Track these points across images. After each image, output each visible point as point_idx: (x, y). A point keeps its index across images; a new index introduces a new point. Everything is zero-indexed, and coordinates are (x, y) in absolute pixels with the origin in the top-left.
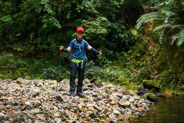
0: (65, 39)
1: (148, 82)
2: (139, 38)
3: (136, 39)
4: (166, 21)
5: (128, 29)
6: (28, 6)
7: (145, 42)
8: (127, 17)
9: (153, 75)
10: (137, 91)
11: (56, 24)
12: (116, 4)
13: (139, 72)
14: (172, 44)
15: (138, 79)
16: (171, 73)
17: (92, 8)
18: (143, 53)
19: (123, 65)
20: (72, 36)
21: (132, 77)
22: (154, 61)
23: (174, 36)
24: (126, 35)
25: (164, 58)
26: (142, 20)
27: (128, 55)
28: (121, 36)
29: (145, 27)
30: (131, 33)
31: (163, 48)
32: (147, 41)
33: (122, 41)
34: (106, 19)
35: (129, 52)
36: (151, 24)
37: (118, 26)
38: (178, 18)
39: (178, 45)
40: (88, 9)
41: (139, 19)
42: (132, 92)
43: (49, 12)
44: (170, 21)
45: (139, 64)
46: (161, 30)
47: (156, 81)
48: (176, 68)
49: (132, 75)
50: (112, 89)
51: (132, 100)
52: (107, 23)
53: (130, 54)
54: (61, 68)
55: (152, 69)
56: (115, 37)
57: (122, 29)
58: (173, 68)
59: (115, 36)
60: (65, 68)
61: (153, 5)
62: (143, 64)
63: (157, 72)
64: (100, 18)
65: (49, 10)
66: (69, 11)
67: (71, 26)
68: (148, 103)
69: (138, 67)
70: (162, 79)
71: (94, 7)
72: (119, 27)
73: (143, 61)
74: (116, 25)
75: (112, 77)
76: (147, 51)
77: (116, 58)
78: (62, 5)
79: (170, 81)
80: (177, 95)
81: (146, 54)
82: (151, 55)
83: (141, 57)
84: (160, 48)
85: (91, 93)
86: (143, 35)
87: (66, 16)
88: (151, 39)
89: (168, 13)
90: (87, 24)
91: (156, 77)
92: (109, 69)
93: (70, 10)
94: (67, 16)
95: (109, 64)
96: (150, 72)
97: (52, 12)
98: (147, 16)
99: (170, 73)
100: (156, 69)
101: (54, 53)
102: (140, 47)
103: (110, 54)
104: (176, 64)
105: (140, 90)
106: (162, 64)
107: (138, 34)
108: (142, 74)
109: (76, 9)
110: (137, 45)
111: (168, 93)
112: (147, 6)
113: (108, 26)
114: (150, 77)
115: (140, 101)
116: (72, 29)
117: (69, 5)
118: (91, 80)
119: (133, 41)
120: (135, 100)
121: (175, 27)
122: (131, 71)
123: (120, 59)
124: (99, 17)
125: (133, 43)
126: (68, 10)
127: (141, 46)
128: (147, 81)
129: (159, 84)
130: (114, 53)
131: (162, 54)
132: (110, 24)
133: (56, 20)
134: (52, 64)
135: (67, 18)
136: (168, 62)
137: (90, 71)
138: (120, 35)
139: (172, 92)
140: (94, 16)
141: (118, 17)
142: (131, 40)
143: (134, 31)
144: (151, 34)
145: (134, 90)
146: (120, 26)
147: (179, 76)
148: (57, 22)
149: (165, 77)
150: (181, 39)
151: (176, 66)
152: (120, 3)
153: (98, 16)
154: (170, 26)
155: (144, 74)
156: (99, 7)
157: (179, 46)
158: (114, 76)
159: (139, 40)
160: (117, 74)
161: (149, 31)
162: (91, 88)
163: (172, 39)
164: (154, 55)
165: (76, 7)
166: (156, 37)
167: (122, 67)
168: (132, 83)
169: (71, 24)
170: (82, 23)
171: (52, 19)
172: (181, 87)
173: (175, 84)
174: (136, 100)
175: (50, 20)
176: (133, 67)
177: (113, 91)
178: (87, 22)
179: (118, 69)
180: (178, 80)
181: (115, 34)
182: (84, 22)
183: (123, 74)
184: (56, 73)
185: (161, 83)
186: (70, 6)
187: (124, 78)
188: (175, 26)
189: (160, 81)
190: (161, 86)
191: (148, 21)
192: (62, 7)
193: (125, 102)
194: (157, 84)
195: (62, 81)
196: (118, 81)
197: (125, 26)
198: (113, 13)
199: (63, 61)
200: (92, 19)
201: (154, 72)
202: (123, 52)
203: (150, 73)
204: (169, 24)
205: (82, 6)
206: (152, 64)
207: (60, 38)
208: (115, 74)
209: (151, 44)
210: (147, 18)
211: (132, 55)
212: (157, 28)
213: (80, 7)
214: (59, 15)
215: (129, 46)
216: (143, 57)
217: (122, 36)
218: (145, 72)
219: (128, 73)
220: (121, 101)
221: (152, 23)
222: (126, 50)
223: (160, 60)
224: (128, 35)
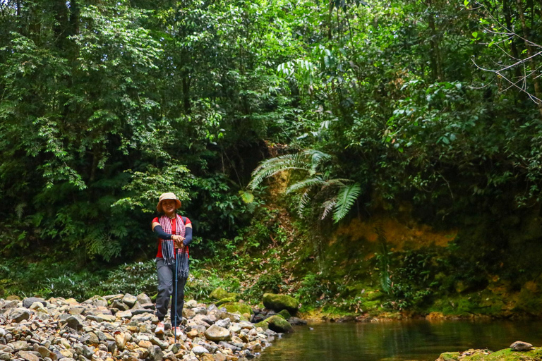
0: (95, 214)
1: (273, 298)
2: (257, 209)
3: (251, 211)
4: (312, 172)
5: (234, 191)
6: (9, 143)
7: (270, 218)
8: (233, 165)
9: (284, 283)
10: (248, 314)
11: (75, 181)
12: (208, 138)
13: (257, 278)
14: (323, 218)
15: (254, 294)
16: (322, 278)
17: (155, 145)
18: (266, 241)
19: (224, 267)
20: (111, 208)
21: (242, 289)
22: (288, 257)
23: (327, 202)
24: (231, 204)
25: (308, 250)
26: (263, 171)
27: (234, 247)
28: (219, 207)
29: (271, 188)
30: (241, 199)
31: (307, 228)
32: (274, 217)
33: (222, 217)
34: (186, 170)
35: (236, 239)
36: (284, 180)
37: (213, 185)
38: (338, 166)
39: (335, 220)
40: (145, 149)
41: (258, 169)
42: (237, 315)
43: (58, 155)
44: (321, 172)
45: (256, 262)
46: (301, 191)
47: (292, 296)
48: (332, 269)
49: (242, 286)
50: (196, 310)
51: (235, 327)
52: (190, 178)
53: (239, 244)
54: (88, 277)
55: (283, 271)
56: (207, 208)
57: (222, 191)
58: (325, 268)
59: (206, 206)
60: (97, 277)
61: (288, 141)
62: (265, 264)
63: (293, 279)
64: (173, 167)
65: (57, 150)
66: (103, 153)
67: (110, 185)
68: (271, 335)
69: (254, 270)
70: (304, 291)
71: (159, 144)
72: (214, 187)
73: (266, 256)
74: (210, 184)
75: (199, 290)
76: (274, 237)
77: (210, 253)
78: (87, 139)
79: (319, 294)
80: (332, 320)
81: (272, 242)
82: (282, 245)
83: (261, 250)
84: (302, 228)
85: (149, 319)
86: (267, 204)
87: (97, 163)
88: (282, 212)
89: (317, 156)
90: (144, 181)
91: (292, 287)
92: (194, 274)
93: (106, 151)
94: (100, 163)
95: (195, 266)
96: (280, 278)
97: (64, 153)
98: (274, 163)
99: (320, 279)
100: (291, 272)
101: (72, 244)
102: (260, 228)
103: (195, 245)
104: (332, 260)
105: (256, 314)
106: (303, 261)
107: (257, 201)
108: (263, 283)
109: (120, 149)
110: (254, 224)
111: (315, 317)
112: (276, 143)
113: (191, 184)
114: (279, 288)
115: (253, 331)
116: (113, 194)
117: (103, 139)
118: (152, 297)
119: (246, 217)
120: (243, 328)
121: (331, 185)
122: (240, 277)
123: (218, 254)
124: (170, 166)
125: (245, 219)
126: (102, 150)
127: (261, 226)
128: (272, 295)
129: (295, 300)
130: (205, 241)
131: (305, 241)
132: (195, 181)
133: (73, 172)
134: (68, 269)
135: (99, 168)
136: (315, 256)
137: (151, 281)
138: (217, 205)
139: (322, 315)
140: (161, 165)
141: (214, 166)
142: (241, 215)
143: (246, 196)
144: (284, 201)
145: (242, 312)
146: (217, 184)
147: (338, 283)
148: (77, 175)
149: (309, 286)
150: (342, 207)
151: (332, 264)
152: (217, 136)
153: (170, 164)
154: (320, 182)
155: (266, 283)
156: (172, 143)
157: (337, 221)
158: (204, 289)
159: (258, 214)
160: (211, 285)
161: (279, 195)
162: (150, 310)
163: (324, 208)
164: (288, 245)
165: (120, 144)
166: (293, 207)
167: (222, 271)
168: (241, 301)
169: (110, 181)
170: (133, 178)
171: (65, 171)
172: (341, 304)
173: (329, 299)
174: (245, 329)
175: (59, 173)
176: (244, 269)
177: (196, 313)
178: (144, 176)
179: (213, 274)
180: (334, 291)
181: (207, 203)
182: (137, 176)
183: (222, 285)
184: (76, 287)
185: (301, 298)
186: (105, 142)
187: (224, 293)
188: (331, 181)
189: (299, 295)
190: (300, 304)
191: (276, 172)
192: (88, 143)
193: (220, 330)
194: (292, 301)
195: (89, 301)
196: (213, 299)
197: (229, 184)
198: (203, 157)
199: (93, 263)
200: (156, 169)
201: (288, 278)
202: (225, 240)
203: (279, 280)
204: (319, 178)
205: (134, 141)
206: (284, 263)
207: (84, 212)
208: (206, 284)
209: (283, 221)
210: (274, 166)
211: (243, 245)
212: (294, 187)
213: (128, 142)
214: (82, 162)
215: (236, 226)
216: (265, 249)
217: (222, 206)
218: (268, 278)
219: (234, 281)
220: (212, 329)
221: (285, 178)
222: (231, 237)
223: (300, 253)
224: (235, 204)
